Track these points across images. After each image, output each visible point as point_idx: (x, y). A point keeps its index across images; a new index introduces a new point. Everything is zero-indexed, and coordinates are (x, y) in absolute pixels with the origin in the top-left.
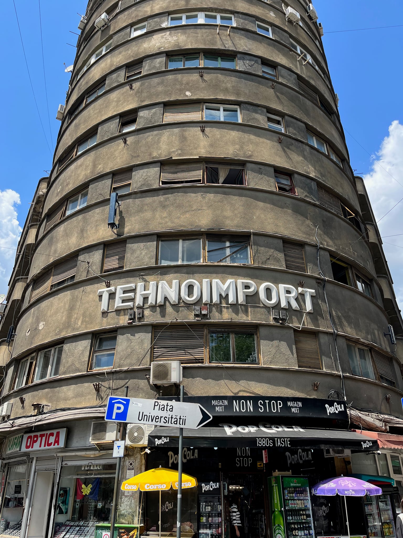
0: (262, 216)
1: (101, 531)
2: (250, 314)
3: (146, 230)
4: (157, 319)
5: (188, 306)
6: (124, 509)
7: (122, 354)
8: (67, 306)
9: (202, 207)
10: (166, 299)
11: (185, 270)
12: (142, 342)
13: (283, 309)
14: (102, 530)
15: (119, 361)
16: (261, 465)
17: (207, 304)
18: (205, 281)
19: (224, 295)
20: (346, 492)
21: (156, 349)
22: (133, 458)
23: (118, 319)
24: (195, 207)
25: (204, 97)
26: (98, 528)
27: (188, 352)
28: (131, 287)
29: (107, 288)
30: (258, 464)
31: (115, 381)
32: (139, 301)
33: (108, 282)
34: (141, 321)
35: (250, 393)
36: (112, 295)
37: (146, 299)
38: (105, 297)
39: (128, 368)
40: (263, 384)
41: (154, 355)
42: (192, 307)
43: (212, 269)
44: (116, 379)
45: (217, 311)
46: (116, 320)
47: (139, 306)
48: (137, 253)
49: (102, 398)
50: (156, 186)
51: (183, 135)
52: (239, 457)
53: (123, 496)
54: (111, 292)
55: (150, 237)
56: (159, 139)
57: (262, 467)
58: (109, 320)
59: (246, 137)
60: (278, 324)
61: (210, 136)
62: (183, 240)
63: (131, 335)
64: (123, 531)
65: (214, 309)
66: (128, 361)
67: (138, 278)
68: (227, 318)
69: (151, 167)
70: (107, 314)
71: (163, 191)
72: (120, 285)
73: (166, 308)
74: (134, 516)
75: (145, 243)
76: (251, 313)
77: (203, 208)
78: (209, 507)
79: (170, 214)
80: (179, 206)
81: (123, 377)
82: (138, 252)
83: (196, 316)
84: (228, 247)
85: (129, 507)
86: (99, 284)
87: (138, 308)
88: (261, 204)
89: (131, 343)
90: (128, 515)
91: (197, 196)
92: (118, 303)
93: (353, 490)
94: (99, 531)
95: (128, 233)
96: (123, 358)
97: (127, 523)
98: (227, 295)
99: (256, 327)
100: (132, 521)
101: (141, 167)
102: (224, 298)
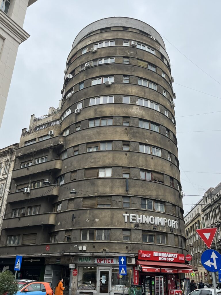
0: (168, 195)
2: (166, 229)
3: (137, 195)
4: (143, 228)
5: (152, 225)
7: (134, 237)
8: (110, 216)
10: (146, 222)
12: (139, 235)
13: (172, 228)
15: (133, 240)
17: (156, 225)
18: (156, 217)
23: (131, 226)
28: (135, 215)
29: (126, 214)
32: (138, 221)
34: (139, 228)
36: (128, 217)
39: (136, 243)
43: (157, 213)
49: (129, 251)
50: (139, 178)
51: (146, 159)
55: (139, 198)
58: (128, 226)
60: (172, 233)
61: (154, 161)
62: (147, 200)
65: (158, 227)
68: (161, 230)
69: (137, 170)
70: (127, 223)
72: (131, 214)
73: (145, 225)
75: (137, 200)
77: (153, 190)
79: (144, 190)
80: (147, 188)
82: (135, 203)
83: (154, 229)
84: (159, 205)
86: (122, 211)
87: (138, 223)
88: (167, 191)
92: (131, 220)
95: (131, 194)
99: (167, 233)
101: (133, 168)
102: (160, 223)
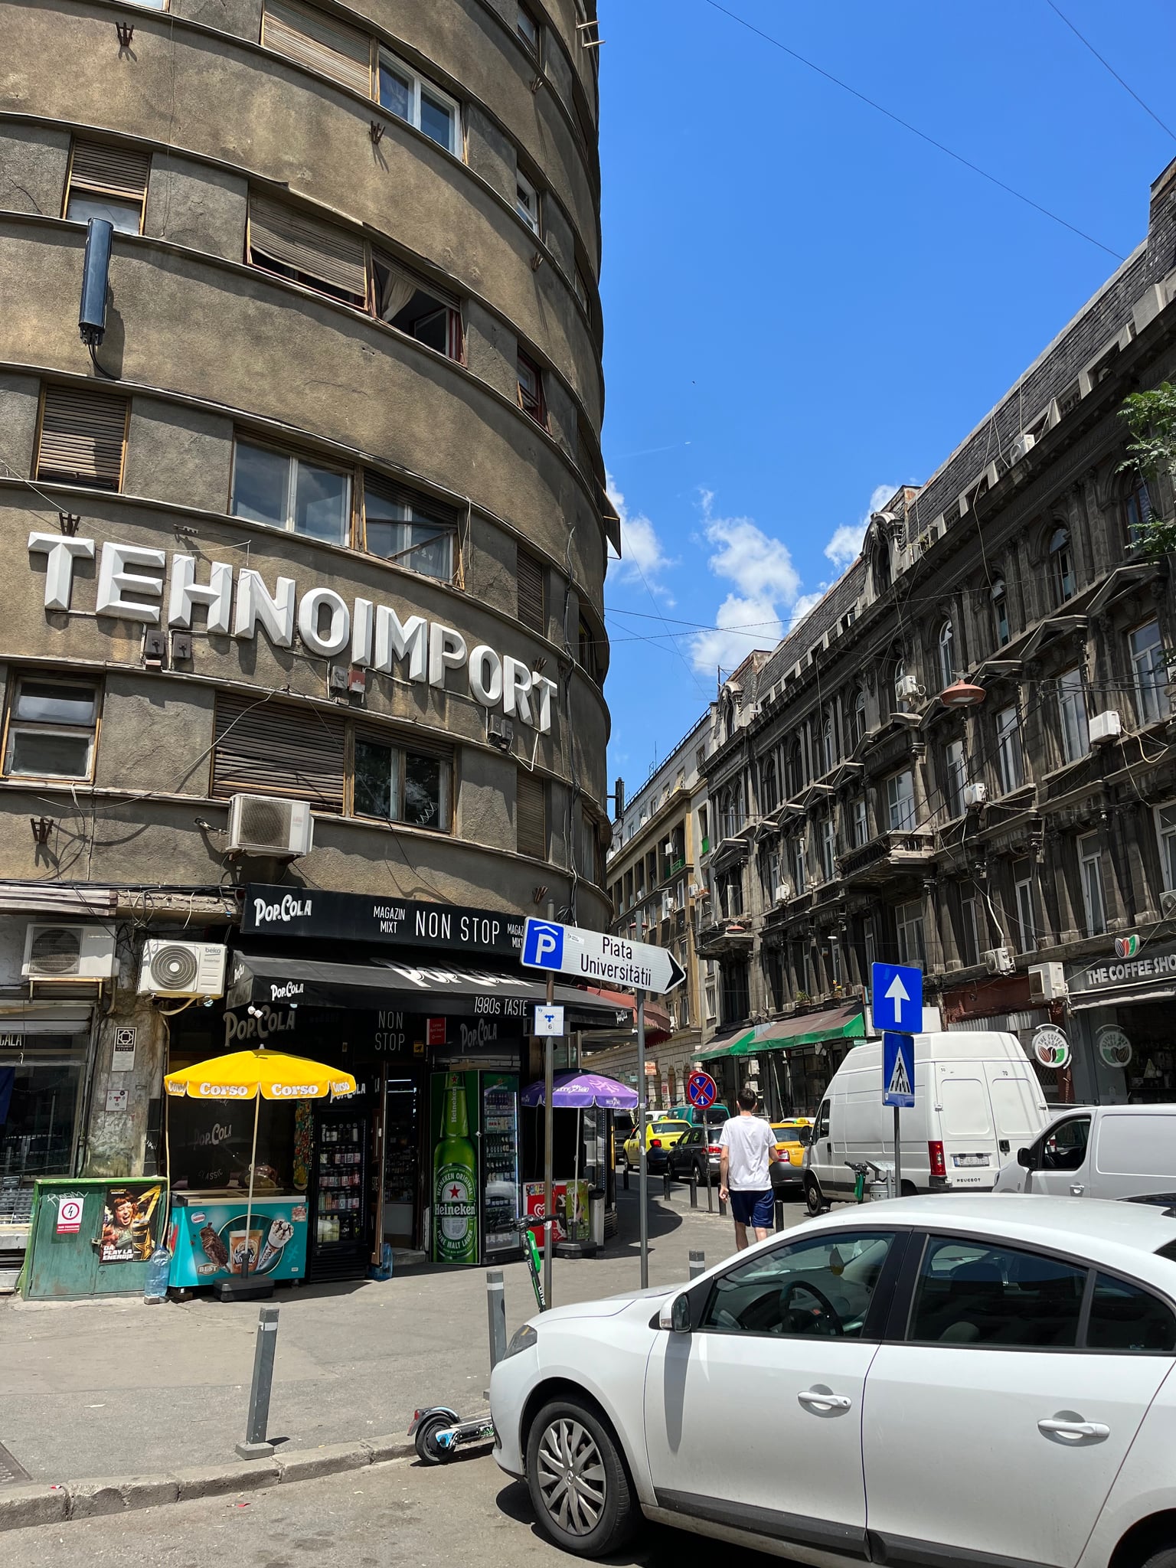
0: (489, 466)
1: (55, 1196)
2: (447, 714)
3: (197, 391)
4: (232, 676)
5: (317, 659)
6: (103, 1144)
7: (121, 748)
9: (362, 385)
10: (259, 623)
11: (310, 555)
12: (186, 729)
13: (507, 716)
14: (57, 1194)
15: (112, 767)
16: (419, 1048)
17: (362, 667)
18: (362, 604)
19: (401, 654)
20: (608, 1102)
21: (221, 756)
22: (130, 1024)
23: (107, 643)
24: (342, 380)
25: (384, 23)
26: (45, 1189)
27: (304, 780)
28: (156, 558)
29: (64, 534)
30: (416, 1046)
31: (101, 821)
32: (177, 608)
33: (70, 519)
34: (184, 669)
35: (434, 896)
36: (84, 566)
37: (200, 608)
38: (59, 564)
39: (148, 792)
40: (459, 880)
41: (217, 771)
42: (324, 665)
43: (374, 574)
44: (106, 817)
45: (382, 691)
46: (100, 647)
47: (181, 624)
48: (170, 456)
49: (56, 863)
50: (232, 257)
51: (319, 123)
52: (382, 1031)
53: (102, 1113)
54: (83, 554)
55: (214, 419)
56: (245, 94)
57: (421, 1054)
58: (74, 639)
59: (473, 217)
60: (498, 751)
61: (391, 165)
62: (301, 462)
63: (153, 702)
64: (121, 1192)
65: (375, 681)
66: (142, 773)
67: (172, 537)
68: (403, 714)
69: (216, 180)
70: (64, 618)
71: (256, 285)
72: (118, 542)
73: (256, 651)
74: (131, 1157)
75: (196, 435)
76: (450, 712)
77: (363, 390)
78: (335, 1134)
79: (274, 370)
80: (301, 356)
81: (128, 813)
82: (172, 455)
83: (336, 691)
84: (408, 523)
85: (117, 1138)
86: (26, 512)
87: (177, 628)
88: (487, 431)
89: (153, 724)
90: (115, 1157)
91: (349, 346)
92: (107, 597)
93: (618, 1098)
94: (50, 1198)
95: (136, 377)
96: (126, 763)
97: (112, 1174)
98: (408, 656)
99: (454, 748)
100: (126, 1169)
101: (182, 164)
102: (402, 661)
